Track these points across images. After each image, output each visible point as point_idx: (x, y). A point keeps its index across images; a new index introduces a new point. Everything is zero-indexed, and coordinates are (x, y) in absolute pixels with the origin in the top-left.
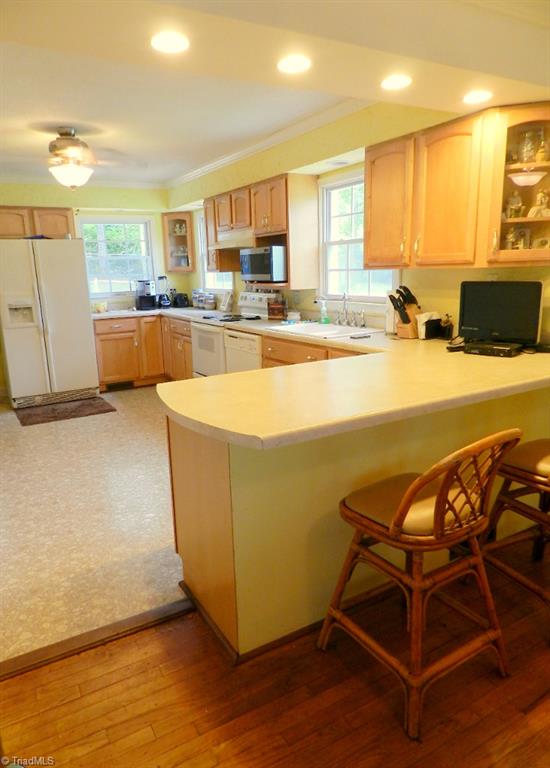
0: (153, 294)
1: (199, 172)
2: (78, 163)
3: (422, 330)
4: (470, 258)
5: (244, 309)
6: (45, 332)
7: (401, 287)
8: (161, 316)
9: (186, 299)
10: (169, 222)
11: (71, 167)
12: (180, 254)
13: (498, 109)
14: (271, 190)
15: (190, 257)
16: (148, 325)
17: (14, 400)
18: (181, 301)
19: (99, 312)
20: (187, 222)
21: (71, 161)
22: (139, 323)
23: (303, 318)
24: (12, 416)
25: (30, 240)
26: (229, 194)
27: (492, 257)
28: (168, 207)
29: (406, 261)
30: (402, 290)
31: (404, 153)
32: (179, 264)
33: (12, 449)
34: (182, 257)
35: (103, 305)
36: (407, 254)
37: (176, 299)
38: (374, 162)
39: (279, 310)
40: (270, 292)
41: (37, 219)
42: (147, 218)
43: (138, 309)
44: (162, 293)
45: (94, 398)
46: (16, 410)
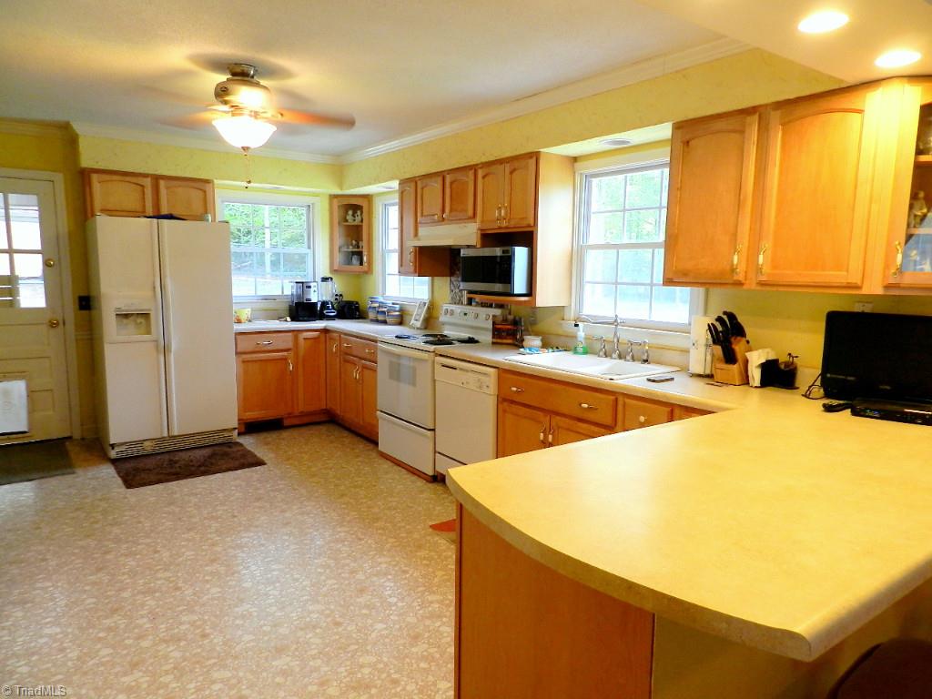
0: (314, 300)
1: (394, 145)
2: (256, 115)
3: (756, 375)
4: (855, 279)
5: (447, 327)
6: (166, 350)
7: (725, 313)
8: (325, 331)
9: (357, 309)
10: (339, 206)
11: (244, 120)
12: (351, 249)
13: (905, 79)
14: (511, 173)
15: (365, 253)
16: (309, 342)
17: (113, 446)
18: (349, 310)
19: (239, 321)
20: (365, 210)
21: (246, 112)
22: (296, 338)
23: (546, 345)
24: (108, 471)
25: (155, 220)
26: (441, 175)
27: (892, 281)
28: (341, 187)
29: (741, 277)
30: (725, 317)
31: (742, 132)
32: (349, 262)
33: (116, 530)
34: (353, 253)
35: (245, 313)
36: (741, 270)
37: (343, 307)
38: (688, 142)
39: (510, 332)
40: (491, 306)
41: (163, 192)
42: (309, 200)
43: (294, 319)
44: (324, 299)
45: (230, 444)
46: (114, 462)
